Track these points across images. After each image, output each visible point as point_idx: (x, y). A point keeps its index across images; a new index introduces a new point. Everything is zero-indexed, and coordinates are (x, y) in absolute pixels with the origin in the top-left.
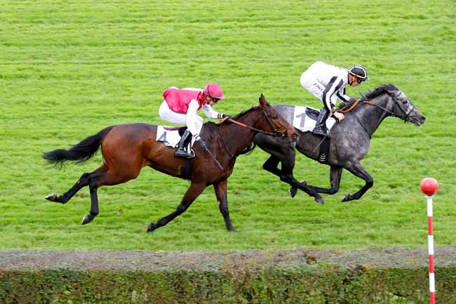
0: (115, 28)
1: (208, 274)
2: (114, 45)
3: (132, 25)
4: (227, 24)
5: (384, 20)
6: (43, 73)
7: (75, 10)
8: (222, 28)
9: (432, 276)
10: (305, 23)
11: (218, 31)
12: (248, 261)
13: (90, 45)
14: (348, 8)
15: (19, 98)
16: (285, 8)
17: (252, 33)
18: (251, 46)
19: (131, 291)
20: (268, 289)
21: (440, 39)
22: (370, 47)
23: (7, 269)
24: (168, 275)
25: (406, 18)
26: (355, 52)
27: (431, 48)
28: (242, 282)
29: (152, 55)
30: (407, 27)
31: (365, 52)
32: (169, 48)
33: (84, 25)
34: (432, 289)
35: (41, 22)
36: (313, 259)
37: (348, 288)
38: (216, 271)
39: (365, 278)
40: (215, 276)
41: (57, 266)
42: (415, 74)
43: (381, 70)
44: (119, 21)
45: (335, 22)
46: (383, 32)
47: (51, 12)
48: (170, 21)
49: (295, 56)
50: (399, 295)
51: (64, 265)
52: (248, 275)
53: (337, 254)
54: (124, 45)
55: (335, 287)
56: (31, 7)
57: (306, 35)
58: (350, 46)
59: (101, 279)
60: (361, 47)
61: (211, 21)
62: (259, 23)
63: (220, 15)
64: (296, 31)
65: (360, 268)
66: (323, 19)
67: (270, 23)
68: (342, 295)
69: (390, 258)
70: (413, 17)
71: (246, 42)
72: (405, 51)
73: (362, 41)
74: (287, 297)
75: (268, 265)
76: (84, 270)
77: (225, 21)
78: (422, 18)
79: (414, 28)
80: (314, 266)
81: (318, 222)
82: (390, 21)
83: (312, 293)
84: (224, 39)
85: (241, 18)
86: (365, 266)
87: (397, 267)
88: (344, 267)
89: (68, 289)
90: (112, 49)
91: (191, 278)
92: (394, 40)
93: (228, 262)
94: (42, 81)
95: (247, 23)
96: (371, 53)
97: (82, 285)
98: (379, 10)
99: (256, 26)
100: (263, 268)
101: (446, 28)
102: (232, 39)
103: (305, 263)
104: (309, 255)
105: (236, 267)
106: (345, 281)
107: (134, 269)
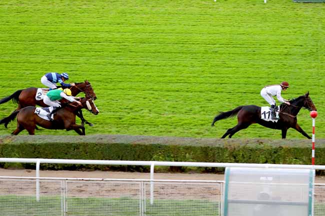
0: (176, 46)
1: (218, 148)
2: (175, 53)
3: (182, 45)
4: (221, 46)
5: (285, 46)
6: (146, 64)
7: (158, 39)
8: (219, 47)
9: (313, 151)
10: (253, 46)
11: (218, 49)
12: (235, 143)
13: (165, 53)
14: (271, 41)
15: (136, 74)
16: (245, 40)
17: (232, 50)
18: (231, 55)
19: (186, 153)
20: (243, 155)
21: (309, 55)
22: (281, 57)
23: (136, 143)
24: (202, 147)
25: (295, 46)
26: (274, 59)
27: (305, 58)
28: (232, 151)
29: (191, 57)
30: (296, 49)
31: (278, 59)
32: (198, 55)
33: (162, 45)
34: (313, 156)
35: (145, 43)
36: (262, 143)
37: (276, 155)
38: (222, 146)
39: (282, 151)
40: (221, 149)
41: (156, 143)
42: (300, 69)
43: (286, 67)
44: (176, 43)
45: (266, 46)
46: (285, 51)
47: (148, 39)
48: (198, 44)
49: (250, 60)
50: (296, 158)
51: (159, 142)
52: (235, 149)
53: (271, 141)
54: (179, 53)
55: (271, 155)
56: (140, 37)
57: (254, 51)
58: (272, 56)
59: (174, 149)
60: (276, 57)
61: (215, 44)
62: (234, 46)
63: (218, 42)
64: (250, 49)
66: (260, 45)
67: (239, 46)
68: (273, 158)
69: (293, 143)
70: (297, 45)
71: (229, 53)
72: (295, 59)
73: (277, 54)
74: (250, 158)
75: (243, 145)
76: (167, 144)
77: (220, 44)
78: (301, 46)
79: (299, 50)
80: (262, 146)
82: (288, 47)
83: (260, 157)
84: (220, 52)
85: (227, 44)
86: (283, 146)
87: (297, 147)
88: (274, 147)
89: (160, 152)
90: (174, 54)
91: (211, 150)
92: (290, 55)
93: (227, 143)
94: (145, 67)
95: (229, 46)
97: (166, 151)
100: (241, 146)
101: (311, 50)
102: (223, 52)
103: (258, 145)
104: (260, 141)
105: (230, 145)
106: (274, 152)
107: (188, 145)
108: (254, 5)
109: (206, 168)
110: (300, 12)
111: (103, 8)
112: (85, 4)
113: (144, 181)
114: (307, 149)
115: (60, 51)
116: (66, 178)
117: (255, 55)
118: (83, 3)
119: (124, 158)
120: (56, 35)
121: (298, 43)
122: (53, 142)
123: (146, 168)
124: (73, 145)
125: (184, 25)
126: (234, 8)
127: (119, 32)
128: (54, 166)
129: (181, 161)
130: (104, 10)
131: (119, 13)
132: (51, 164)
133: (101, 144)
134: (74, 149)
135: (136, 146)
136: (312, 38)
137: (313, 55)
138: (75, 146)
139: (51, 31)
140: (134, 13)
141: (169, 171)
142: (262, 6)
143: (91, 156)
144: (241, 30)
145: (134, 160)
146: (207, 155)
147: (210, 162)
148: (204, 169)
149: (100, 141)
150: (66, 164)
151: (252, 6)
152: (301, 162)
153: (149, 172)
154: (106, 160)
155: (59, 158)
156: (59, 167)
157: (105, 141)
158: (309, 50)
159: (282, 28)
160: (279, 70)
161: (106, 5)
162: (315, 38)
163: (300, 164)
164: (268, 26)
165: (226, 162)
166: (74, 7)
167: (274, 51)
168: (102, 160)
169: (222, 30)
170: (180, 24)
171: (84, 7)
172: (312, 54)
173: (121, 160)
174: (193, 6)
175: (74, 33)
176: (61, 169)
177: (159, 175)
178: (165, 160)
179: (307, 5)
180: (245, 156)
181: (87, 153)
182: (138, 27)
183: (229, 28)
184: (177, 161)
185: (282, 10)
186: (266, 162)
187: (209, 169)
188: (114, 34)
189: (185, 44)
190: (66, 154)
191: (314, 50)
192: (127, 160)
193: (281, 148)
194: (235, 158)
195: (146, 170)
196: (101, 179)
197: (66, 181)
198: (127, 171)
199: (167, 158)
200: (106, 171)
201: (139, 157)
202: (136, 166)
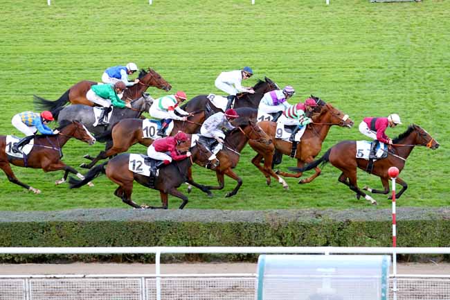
0: (193, 73)
1: (256, 225)
2: (193, 83)
3: (203, 71)
4: (263, 70)
5: (358, 69)
7: (169, 62)
8: (259, 73)
9: (394, 226)
10: (309, 70)
12: (280, 217)
13: (178, 83)
14: (335, 61)
16: (298, 61)
17: (278, 77)
19: (208, 234)
20: (292, 234)
21: (392, 81)
22: (350, 86)
23: (134, 220)
24: (232, 225)
25: (371, 68)
26: (341, 89)
27: (387, 87)
28: (276, 229)
30: (372, 74)
31: (346, 89)
33: (174, 71)
34: (394, 234)
36: (320, 216)
37: (341, 233)
38: (261, 222)
39: (350, 227)
40: (260, 225)
41: (164, 219)
42: (378, 102)
43: (357, 100)
44: (195, 69)
45: (327, 69)
46: (357, 75)
47: (154, 62)
49: (304, 91)
50: (371, 237)
51: (169, 218)
52: (280, 225)
53: (334, 213)
54: (200, 83)
55: (333, 232)
57: (311, 78)
58: (338, 85)
59: (191, 227)
60: (343, 85)
62: (281, 70)
63: (258, 65)
64: (304, 75)
66: (320, 68)
67: (287, 70)
68: (337, 237)
69: (366, 215)
70: (375, 67)
72: (370, 88)
73: (344, 82)
74: (303, 239)
75: (293, 219)
76: (180, 221)
77: (260, 69)
78: (381, 68)
79: (375, 75)
80: (320, 219)
81: (321, 192)
82: (361, 69)
83: (319, 236)
85: (270, 67)
86: (352, 220)
87: (371, 220)
88: (339, 221)
89: (171, 233)
90: (193, 85)
91: (246, 227)
92: (365, 81)
93: (268, 216)
95: (274, 71)
96: (350, 89)
97: (179, 230)
98: (355, 63)
99: (280, 72)
100: (289, 221)
101: (395, 74)
103: (315, 218)
104: (317, 213)
105: (273, 220)
106: (339, 229)
107: (211, 221)
108: (311, 8)
109: (239, 255)
110: (379, 17)
111: (86, 18)
112: (60, 12)
113: (146, 278)
114: (388, 222)
115: (23, 84)
116: (29, 276)
117: (313, 83)
118: (56, 10)
119: (117, 243)
120: (17, 60)
121: (377, 63)
122: (11, 221)
123: (150, 257)
124: (41, 225)
125: (208, 41)
126: (281, 13)
127: (110, 54)
128: (13, 258)
129: (202, 245)
130: (87, 21)
131: (110, 25)
132: (10, 255)
133: (83, 223)
134: (44, 232)
135: (134, 224)
136: (396, 55)
137: (398, 81)
138: (43, 227)
139: (9, 54)
140: (133, 24)
141: (185, 260)
142: (323, 9)
143: (69, 241)
144: (291, 47)
145: (131, 246)
146: (240, 235)
147: (244, 245)
148: (236, 257)
149: (81, 218)
150: (31, 254)
151: (309, 10)
152: (379, 243)
153: (154, 263)
154: (90, 246)
155: (21, 245)
156: (21, 259)
157: (88, 218)
158: (392, 73)
159: (352, 41)
160: (347, 106)
161: (90, 13)
162: (400, 56)
163: (377, 245)
164: (332, 40)
165: (268, 245)
166: (44, 17)
167: (342, 77)
168: (84, 246)
169: (263, 46)
170: (201, 40)
171: (58, 16)
172: (396, 79)
173: (113, 246)
174: (220, 12)
175: (42, 56)
176: (24, 262)
177: (168, 266)
178: (178, 245)
179: (390, 5)
180: (296, 236)
181: (61, 237)
182: (138, 45)
183: (274, 44)
184: (196, 245)
185: (352, 15)
186: (327, 244)
187: (244, 256)
188: (102, 56)
189: (209, 69)
190: (31, 239)
191: (400, 75)
192: (122, 246)
193: (349, 222)
194: (281, 239)
195: (149, 259)
196: (83, 276)
197: (31, 280)
198: (123, 262)
199: (181, 242)
200: (91, 262)
201: (139, 241)
202: (135, 254)
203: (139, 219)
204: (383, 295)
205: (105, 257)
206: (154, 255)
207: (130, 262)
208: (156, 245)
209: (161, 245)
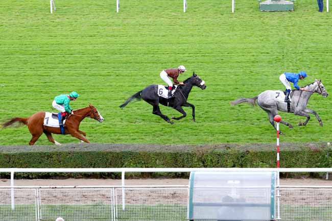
0: (146, 56)
1: (188, 154)
2: (146, 63)
3: (152, 55)
4: (191, 55)
5: (253, 54)
6: (117, 74)
7: (130, 50)
9: (278, 154)
10: (221, 55)
11: (188, 58)
12: (204, 148)
13: (136, 63)
14: (239, 49)
15: (108, 84)
16: (214, 49)
17: (201, 59)
18: (200, 64)
19: (156, 160)
20: (211, 160)
21: (275, 61)
22: (248, 65)
23: (107, 151)
24: (171, 154)
25: (262, 53)
26: (242, 66)
27: (272, 65)
28: (200, 156)
29: (161, 67)
30: (262, 57)
31: (246, 67)
32: (167, 64)
33: (133, 55)
34: (278, 159)
35: (116, 54)
36: (229, 148)
37: (243, 159)
38: (190, 152)
39: (249, 155)
40: (190, 154)
41: (127, 150)
42: (266, 75)
43: (253, 74)
44: (147, 54)
45: (233, 54)
46: (253, 59)
47: (120, 50)
48: (168, 54)
49: (218, 68)
50: (263, 162)
51: (130, 150)
52: (203, 154)
53: (239, 146)
54: (149, 63)
55: (238, 159)
56: (112, 48)
57: (222, 60)
58: (240, 64)
59: (144, 156)
60: (244, 64)
61: (183, 54)
62: (203, 54)
63: (187, 51)
64: (218, 58)
65: (248, 151)
66: (228, 53)
67: (207, 54)
68: (240, 162)
69: (260, 147)
70: (264, 53)
71: (198, 62)
72: (261, 66)
73: (245, 62)
74: (218, 163)
75: (211, 150)
76: (137, 151)
77: (189, 54)
78: (268, 53)
79: (265, 57)
80: (229, 150)
81: (229, 133)
82: (255, 54)
83: (228, 161)
84: (189, 61)
85: (196, 53)
86: (250, 151)
87: (263, 151)
88: (241, 151)
89: (131, 159)
91: (180, 155)
92: (257, 62)
93: (195, 148)
94: (117, 77)
95: (198, 55)
96: (248, 67)
97: (137, 157)
98: (251, 50)
99: (202, 56)
100: (209, 151)
102: (192, 61)
103: (226, 150)
104: (228, 146)
105: (198, 151)
106: (242, 156)
107: (158, 151)
108: (222, 15)
109: (176, 173)
110: (266, 20)
111: (76, 21)
112: (58, 18)
113: (115, 188)
114: (273, 152)
115: (35, 63)
116: (39, 187)
117: (224, 63)
118: (56, 17)
119: (96, 166)
120: (31, 49)
121: (265, 50)
122: (27, 151)
123: (117, 175)
124: (46, 154)
125: (155, 36)
126: (203, 18)
127: (91, 44)
128: (29, 175)
129: (152, 167)
130: (76, 23)
131: (91, 26)
132: (26, 173)
133: (74, 153)
134: (48, 158)
135: (107, 153)
136: (277, 45)
137: (279, 61)
138: (48, 156)
139: (26, 44)
140: (106, 25)
141: (141, 177)
142: (230, 15)
143: (65, 165)
144: (210, 39)
145: (106, 167)
146: (177, 161)
147: (180, 167)
148: (174, 175)
149: (72, 150)
150: (40, 173)
151: (221, 16)
152: (268, 166)
153: (121, 179)
154: (79, 167)
155: (33, 167)
157: (77, 150)
158: (275, 56)
159: (249, 36)
160: (247, 77)
161: (79, 18)
162: (281, 45)
163: (266, 167)
164: (236, 35)
165: (195, 167)
166: (48, 21)
167: (241, 59)
168: (75, 168)
169: (191, 39)
170: (151, 35)
171: (57, 20)
172: (278, 60)
173: (94, 167)
174: (163, 17)
175: (47, 46)
176: (35, 178)
177: (130, 181)
178: (137, 167)
179: (273, 13)
180: (214, 161)
181: (60, 162)
182: (110, 39)
183: (198, 38)
184: (148, 167)
185: (250, 19)
186: (234, 166)
187: (179, 174)
188: (86, 45)
189: (156, 54)
190: (40, 163)
191: (281, 57)
192: (99, 167)
193: (248, 152)
194: (204, 163)
195: (117, 176)
196: (74, 187)
197: (40, 189)
198: (100, 178)
199: (138, 165)
200: (79, 178)
201: (110, 164)
202: (108, 173)
203: (111, 150)
204: (272, 197)
205: (88, 175)
206: (120, 173)
207: (105, 178)
208: (121, 167)
209: (125, 167)
